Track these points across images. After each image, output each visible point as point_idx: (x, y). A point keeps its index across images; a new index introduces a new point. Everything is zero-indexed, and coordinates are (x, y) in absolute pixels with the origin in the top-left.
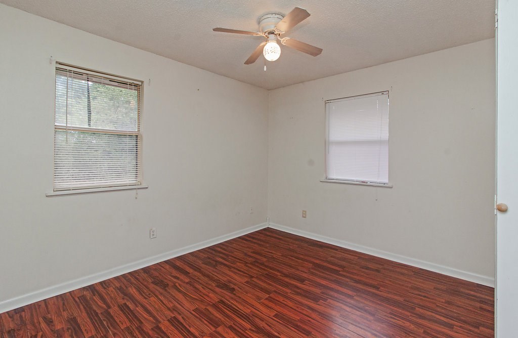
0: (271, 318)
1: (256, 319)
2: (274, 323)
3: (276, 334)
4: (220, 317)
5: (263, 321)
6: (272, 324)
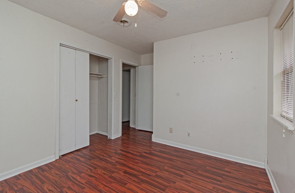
0: (129, 182)
1: (137, 181)
2: (127, 180)
3: (126, 175)
4: (158, 180)
5: (133, 180)
6: (128, 179)
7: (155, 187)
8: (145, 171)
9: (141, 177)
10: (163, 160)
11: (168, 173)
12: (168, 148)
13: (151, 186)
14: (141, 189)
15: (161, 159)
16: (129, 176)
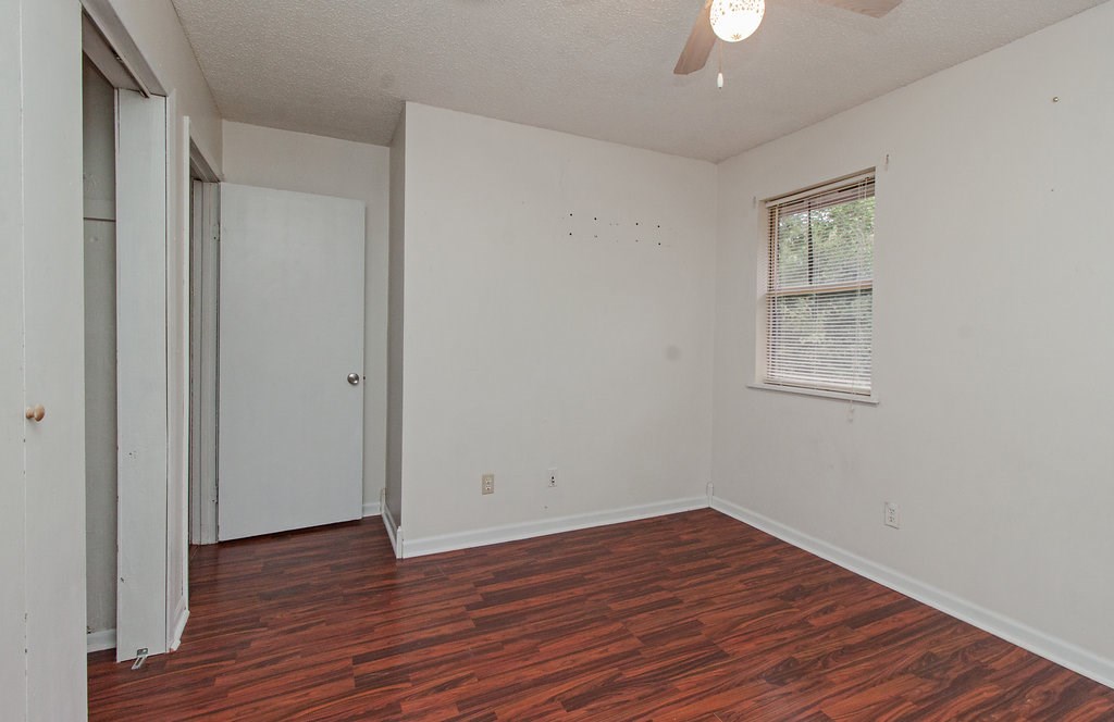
7: (702, 665)
8: (601, 652)
9: (630, 674)
10: (564, 595)
11: (645, 615)
12: (496, 553)
13: (694, 671)
14: (700, 699)
15: (555, 594)
16: (606, 702)
